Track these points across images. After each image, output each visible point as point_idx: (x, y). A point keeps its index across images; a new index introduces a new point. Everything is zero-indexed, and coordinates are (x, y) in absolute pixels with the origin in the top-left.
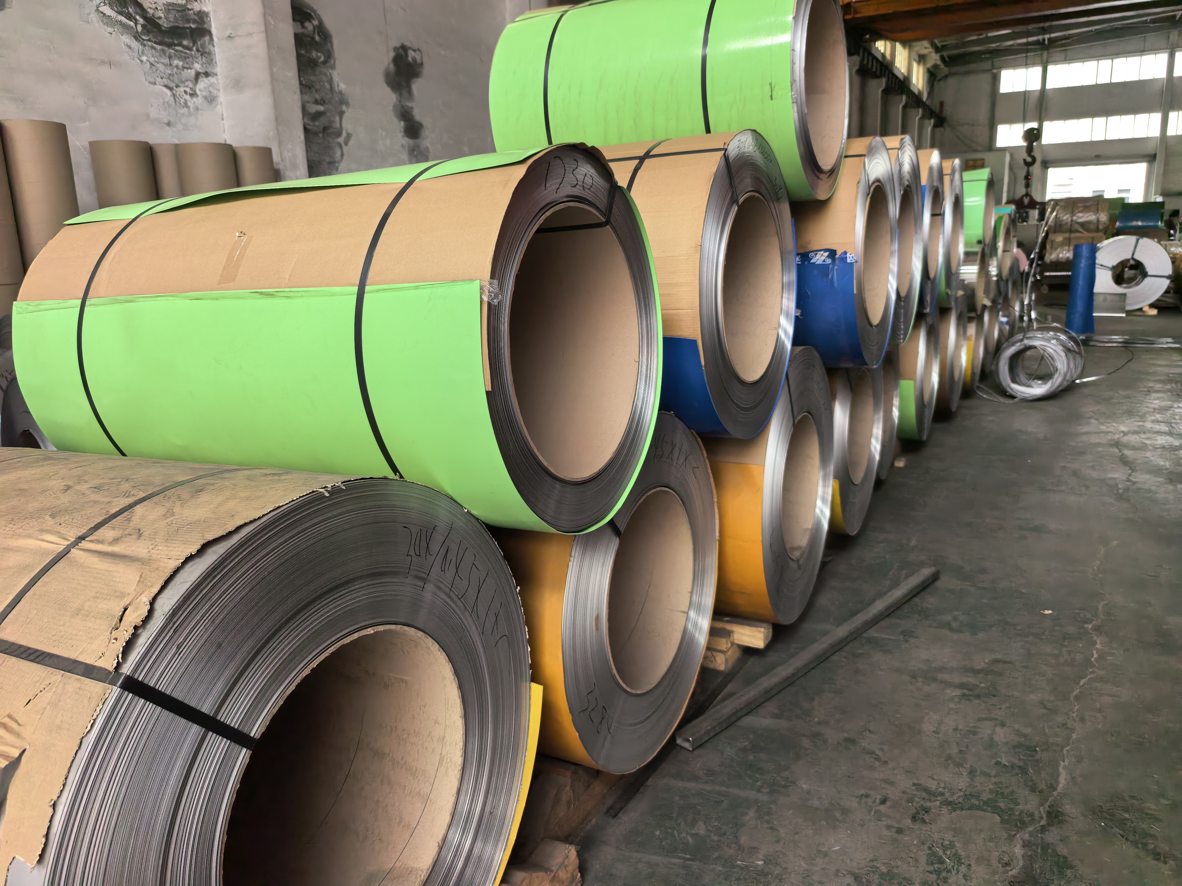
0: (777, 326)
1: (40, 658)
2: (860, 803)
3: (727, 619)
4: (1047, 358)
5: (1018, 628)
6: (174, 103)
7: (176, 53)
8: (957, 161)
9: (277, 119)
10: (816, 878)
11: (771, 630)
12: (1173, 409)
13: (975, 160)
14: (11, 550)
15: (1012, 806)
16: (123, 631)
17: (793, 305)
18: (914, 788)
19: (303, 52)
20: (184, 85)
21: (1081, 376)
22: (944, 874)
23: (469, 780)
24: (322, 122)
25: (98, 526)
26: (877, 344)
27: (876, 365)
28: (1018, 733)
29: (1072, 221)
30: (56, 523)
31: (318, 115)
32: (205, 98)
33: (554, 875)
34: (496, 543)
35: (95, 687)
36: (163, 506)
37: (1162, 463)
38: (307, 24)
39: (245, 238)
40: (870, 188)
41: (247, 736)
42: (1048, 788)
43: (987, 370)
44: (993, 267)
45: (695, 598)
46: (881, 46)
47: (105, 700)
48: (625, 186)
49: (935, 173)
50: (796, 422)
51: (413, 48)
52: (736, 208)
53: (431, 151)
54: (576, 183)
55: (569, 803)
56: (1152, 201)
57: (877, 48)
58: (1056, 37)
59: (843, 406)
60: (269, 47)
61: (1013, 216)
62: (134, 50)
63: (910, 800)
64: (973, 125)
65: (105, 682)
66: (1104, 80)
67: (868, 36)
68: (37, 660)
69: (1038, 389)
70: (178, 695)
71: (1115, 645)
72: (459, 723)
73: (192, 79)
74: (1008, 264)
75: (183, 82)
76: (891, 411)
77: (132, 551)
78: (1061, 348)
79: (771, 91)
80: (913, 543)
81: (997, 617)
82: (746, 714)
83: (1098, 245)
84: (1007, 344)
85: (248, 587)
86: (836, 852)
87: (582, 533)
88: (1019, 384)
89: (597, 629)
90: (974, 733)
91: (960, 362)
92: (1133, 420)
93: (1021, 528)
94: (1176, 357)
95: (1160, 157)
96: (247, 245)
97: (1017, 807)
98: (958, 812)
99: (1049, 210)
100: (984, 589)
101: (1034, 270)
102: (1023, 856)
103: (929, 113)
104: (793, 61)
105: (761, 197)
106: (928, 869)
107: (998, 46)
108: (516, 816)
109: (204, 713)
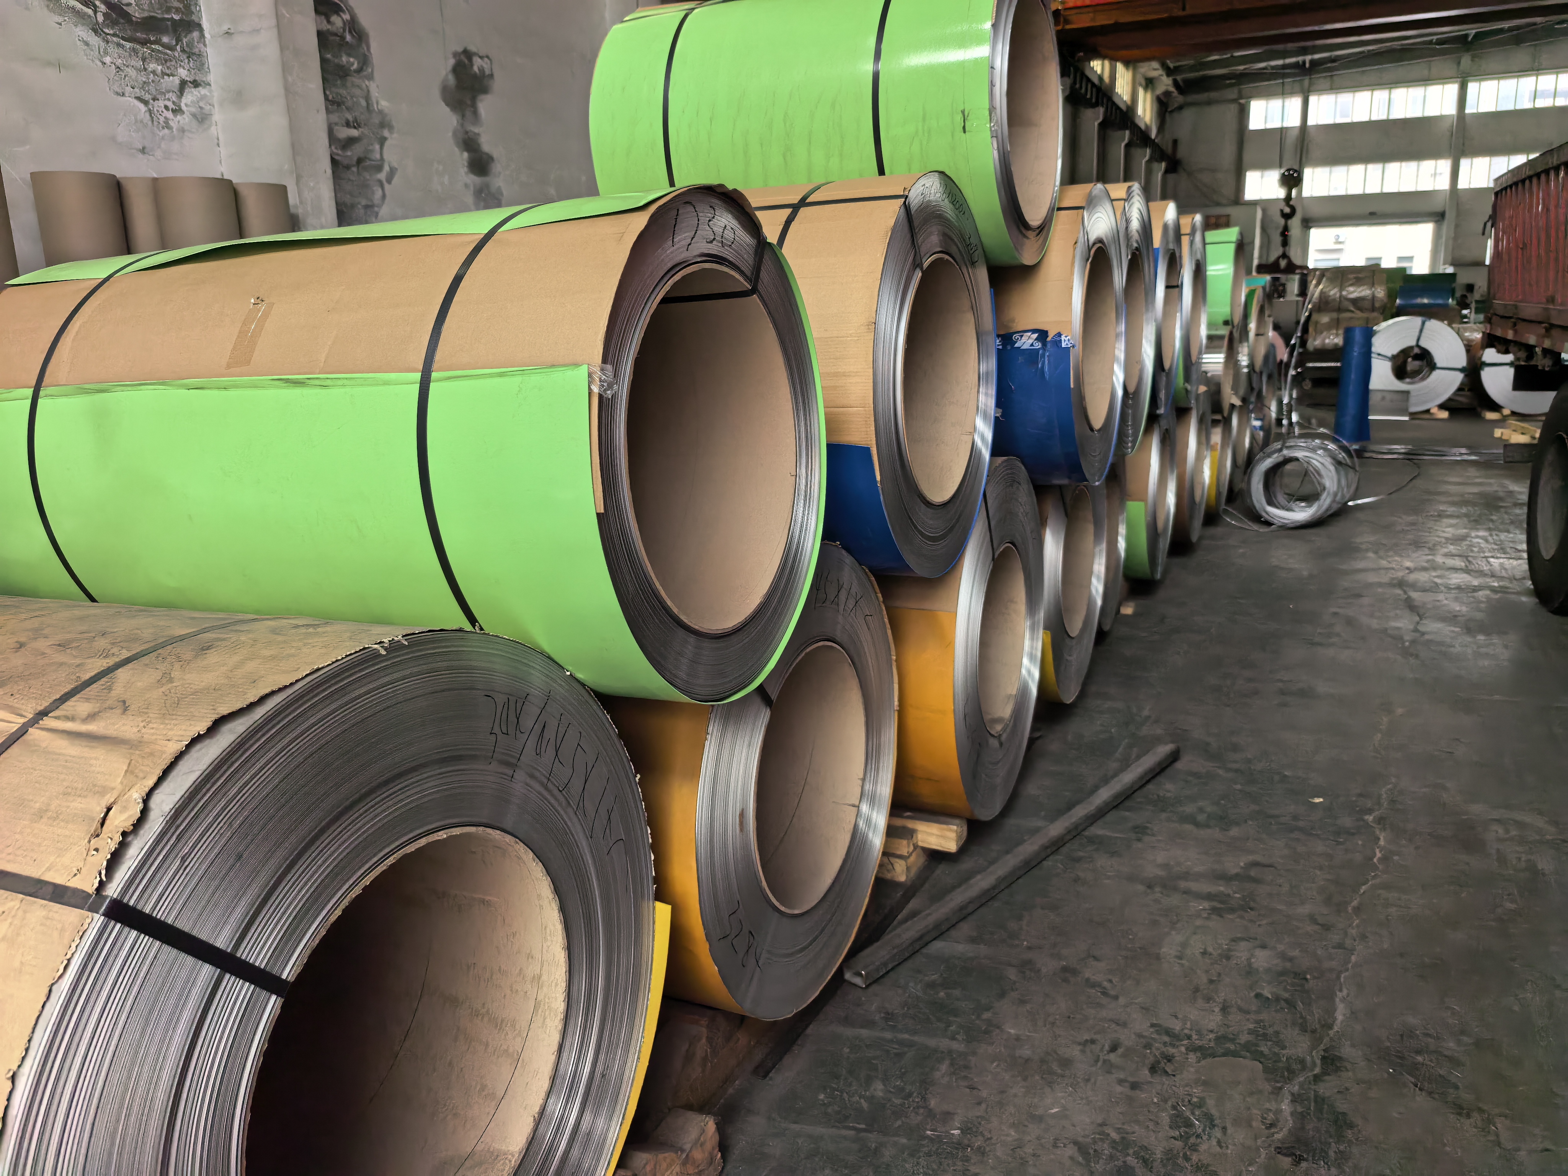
0: (972, 430)
2: (1083, 1052)
3: (908, 814)
4: (1313, 474)
5: (1281, 820)
6: (150, 123)
7: (153, 54)
8: (1198, 218)
9: (293, 146)
10: (1029, 1150)
11: (965, 828)
12: (1469, 538)
13: (1218, 217)
15: (1276, 1050)
16: (106, 839)
17: (992, 402)
18: (1151, 1030)
19: (329, 56)
20: (163, 97)
21: (1355, 496)
22: (1192, 1140)
23: (574, 1033)
24: (356, 151)
25: (66, 698)
26: (1100, 454)
27: (1098, 481)
28: (1283, 956)
29: (1341, 296)
30: (6, 694)
31: (351, 142)
32: (194, 115)
33: (687, 1155)
34: (609, 717)
35: (71, 916)
36: (156, 669)
37: (1458, 609)
38: (334, 18)
39: (263, 307)
40: (1090, 250)
41: (278, 979)
42: (1322, 1026)
43: (1236, 488)
44: (1244, 355)
45: (868, 786)
46: (1097, 65)
47: (83, 933)
48: (775, 242)
49: (1171, 233)
50: (996, 556)
51: (481, 55)
52: (920, 274)
53: (505, 193)
54: (712, 238)
55: (705, 1059)
56: (1441, 272)
57: (1093, 69)
58: (1320, 59)
59: (1055, 533)
60: (282, 48)
61: (1268, 289)
62: (94, 48)
63: (1148, 1046)
64: (1214, 171)
65: (82, 909)
66: (1379, 115)
67: (1081, 54)
69: (1301, 514)
70: (183, 925)
71: (1403, 842)
72: (561, 956)
73: (176, 90)
74: (1261, 351)
75: (163, 94)
76: (1116, 541)
77: (116, 730)
78: (1329, 459)
79: (964, 121)
80: (1146, 713)
81: (1257, 808)
82: (934, 939)
83: (1375, 328)
84: (1261, 454)
85: (276, 779)
86: (1054, 1116)
87: (722, 702)
88: (1277, 507)
89: (741, 830)
90: (1228, 958)
91: (1204, 479)
92: (1420, 553)
93: (1282, 693)
94: (1472, 472)
95: (1450, 215)
96: (266, 315)
97: (1284, 1052)
98: (1209, 1060)
99: (1314, 282)
100: (1237, 771)
101: (1294, 360)
102: (1292, 1114)
103: (1159, 154)
104: (991, 82)
105: (951, 260)
106: (1172, 1134)
107: (1246, 69)
108: (636, 1078)
109: (218, 948)
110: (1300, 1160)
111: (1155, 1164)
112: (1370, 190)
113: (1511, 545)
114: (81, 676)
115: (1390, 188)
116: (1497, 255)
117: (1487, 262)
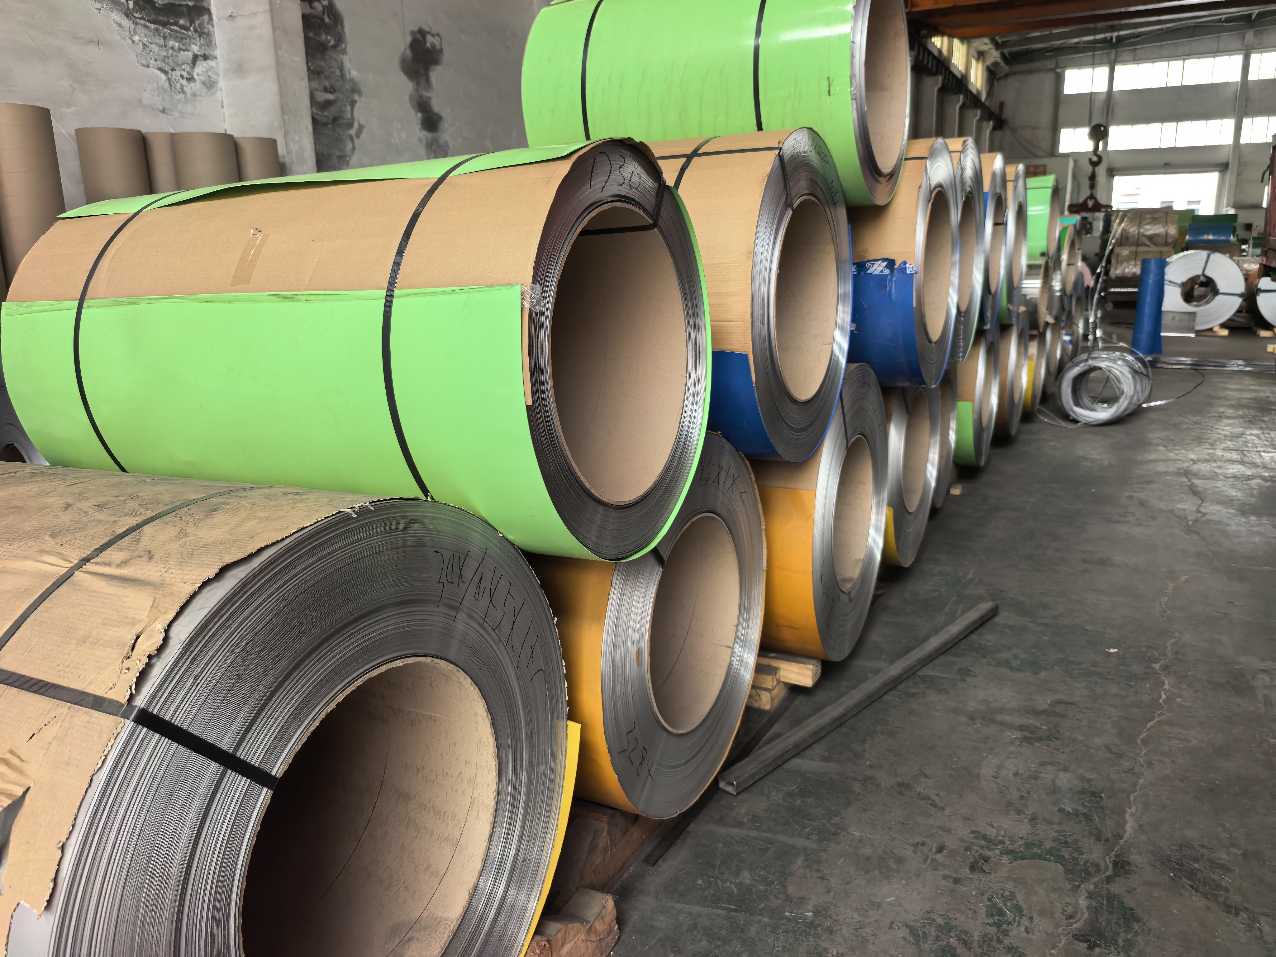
0: (832, 342)
1: (44, 690)
2: (915, 852)
3: (773, 655)
4: (1113, 380)
5: (1082, 666)
6: (169, 89)
7: (172, 33)
8: (1021, 167)
9: (282, 108)
10: (869, 930)
11: (819, 667)
12: (1244, 436)
13: (1037, 167)
14: (10, 573)
15: (1075, 855)
16: (135, 661)
17: (848, 318)
18: (972, 835)
19: (311, 35)
20: (180, 68)
21: (1148, 400)
22: (1005, 927)
23: (502, 823)
24: (332, 112)
25: (104, 548)
26: (936, 362)
27: (934, 384)
28: (1083, 779)
29: (1139, 233)
30: (58, 543)
31: (328, 104)
32: (204, 83)
33: (591, 927)
34: (533, 571)
35: (105, 721)
36: (175, 526)
37: (1234, 494)
38: (316, 4)
39: (260, 236)
40: (931, 193)
41: (269, 775)
42: (1114, 836)
43: (1049, 391)
44: (1057, 281)
45: (741, 632)
46: (938, 42)
47: (117, 735)
48: (673, 185)
49: (998, 180)
50: (849, 445)
51: (432, 33)
52: (791, 212)
53: (451, 146)
54: (622, 182)
55: (605, 850)
56: (1224, 213)
57: (934, 44)
58: (1125, 36)
59: (898, 427)
60: (274, 29)
61: (1078, 227)
62: (125, 29)
63: (968, 849)
64: (1034, 128)
65: (116, 715)
66: (1174, 82)
67: (925, 31)
68: (41, 691)
69: (1103, 413)
70: (196, 730)
71: (1184, 686)
72: (493, 763)
73: (190, 63)
74: (1072, 278)
75: (180, 65)
76: (948, 434)
77: (143, 574)
78: (1127, 369)
79: (829, 86)
80: (970, 576)
81: (1059, 655)
82: (793, 757)
83: (1167, 260)
84: (1070, 364)
85: (270, 615)
86: (890, 904)
87: (624, 561)
88: (1082, 407)
89: (638, 664)
90: (1036, 778)
91: (1021, 383)
92: (1203, 447)
93: (1085, 561)
94: (1248, 381)
95: (1233, 167)
96: (262, 244)
97: (1082, 856)
98: (1020, 862)
99: (1117, 221)
100: (1047, 625)
101: (1099, 286)
102: (1088, 908)
103: (988, 114)
104: (852, 54)
105: (816, 200)
106: (987, 921)
107: (1062, 43)
108: (551, 863)
109: (222, 749)
110: (1094, 945)
111: (973, 945)
112: (1165, 144)
114: (116, 531)
115: (1182, 143)
117: (1265, 205)
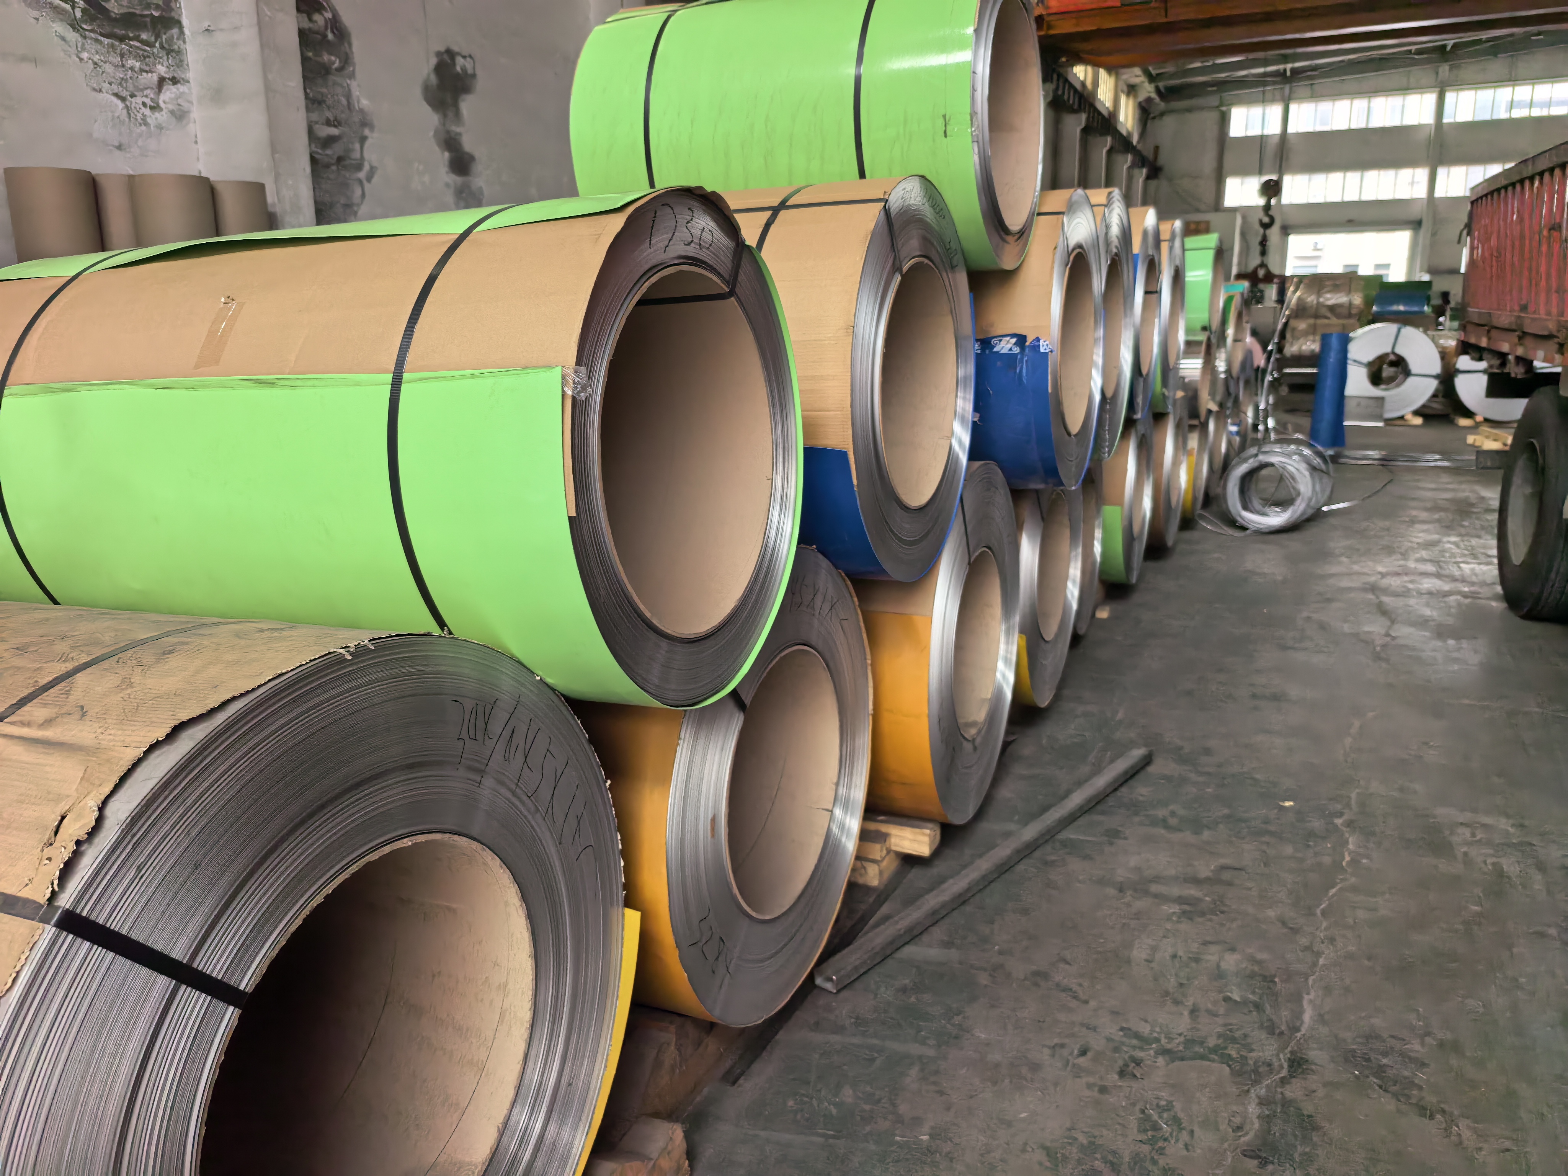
0: (949, 435)
2: (1053, 1056)
3: (881, 818)
4: (1288, 479)
5: (1252, 824)
6: (127, 120)
7: (132, 50)
8: (1178, 224)
9: (272, 145)
10: (997, 1155)
11: (938, 832)
12: (1441, 544)
13: (1198, 223)
15: (1244, 1053)
16: (59, 848)
17: (970, 407)
18: (1121, 1033)
19: (310, 54)
20: (141, 94)
21: (1329, 502)
22: (1160, 1144)
23: (540, 1040)
24: (336, 150)
25: (23, 702)
26: (1077, 458)
27: (1075, 485)
28: (1253, 960)
29: (1318, 303)
31: (330, 141)
32: (172, 112)
33: (654, 1165)
34: (579, 722)
35: (18, 927)
36: (116, 673)
37: (1429, 613)
38: (317, 17)
39: (233, 306)
40: (1069, 255)
41: (236, 990)
42: (1290, 1028)
43: (1212, 494)
44: (1221, 361)
45: (842, 791)
46: (1080, 72)
47: (34, 944)
48: (754, 245)
49: (1151, 239)
50: (972, 560)
51: (463, 54)
52: (899, 278)
53: (486, 192)
54: (690, 240)
55: (673, 1067)
56: (1417, 279)
57: (1076, 74)
58: (1300, 67)
59: (1031, 538)
60: (262, 46)
61: (1245, 296)
62: (71, 44)
63: (1116, 1050)
64: (1195, 177)
65: (33, 919)
66: (1358, 123)
67: (1064, 59)
69: (1276, 519)
70: (139, 936)
71: (1371, 845)
72: (528, 965)
73: (154, 87)
74: (1239, 357)
75: (142, 90)
76: (1092, 545)
77: (73, 736)
78: (1304, 465)
79: (945, 126)
80: (1120, 715)
81: (1226, 811)
82: (906, 944)
83: (1351, 335)
84: (1237, 459)
85: (237, 785)
86: (1023, 1120)
87: (697, 707)
88: (1251, 512)
89: (713, 836)
90: (1197, 960)
91: (1180, 484)
92: (1393, 558)
93: (1254, 696)
94: (1445, 478)
95: (1427, 224)
96: (236, 315)
97: (1252, 1054)
98: (1178, 1063)
99: (1292, 289)
100: (1210, 775)
102: (1258, 1117)
103: (1141, 160)
104: (973, 86)
105: (931, 264)
106: (1140, 1137)
107: (1228, 76)
108: (603, 1087)
109: (174, 959)
110: (1266, 1162)
111: (1122, 1167)
112: (1348, 198)
113: (1483, 551)
114: (39, 681)
115: (1368, 196)
116: (1472, 263)
117: (1463, 270)
